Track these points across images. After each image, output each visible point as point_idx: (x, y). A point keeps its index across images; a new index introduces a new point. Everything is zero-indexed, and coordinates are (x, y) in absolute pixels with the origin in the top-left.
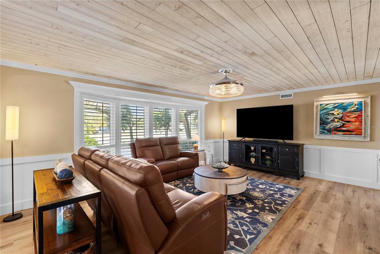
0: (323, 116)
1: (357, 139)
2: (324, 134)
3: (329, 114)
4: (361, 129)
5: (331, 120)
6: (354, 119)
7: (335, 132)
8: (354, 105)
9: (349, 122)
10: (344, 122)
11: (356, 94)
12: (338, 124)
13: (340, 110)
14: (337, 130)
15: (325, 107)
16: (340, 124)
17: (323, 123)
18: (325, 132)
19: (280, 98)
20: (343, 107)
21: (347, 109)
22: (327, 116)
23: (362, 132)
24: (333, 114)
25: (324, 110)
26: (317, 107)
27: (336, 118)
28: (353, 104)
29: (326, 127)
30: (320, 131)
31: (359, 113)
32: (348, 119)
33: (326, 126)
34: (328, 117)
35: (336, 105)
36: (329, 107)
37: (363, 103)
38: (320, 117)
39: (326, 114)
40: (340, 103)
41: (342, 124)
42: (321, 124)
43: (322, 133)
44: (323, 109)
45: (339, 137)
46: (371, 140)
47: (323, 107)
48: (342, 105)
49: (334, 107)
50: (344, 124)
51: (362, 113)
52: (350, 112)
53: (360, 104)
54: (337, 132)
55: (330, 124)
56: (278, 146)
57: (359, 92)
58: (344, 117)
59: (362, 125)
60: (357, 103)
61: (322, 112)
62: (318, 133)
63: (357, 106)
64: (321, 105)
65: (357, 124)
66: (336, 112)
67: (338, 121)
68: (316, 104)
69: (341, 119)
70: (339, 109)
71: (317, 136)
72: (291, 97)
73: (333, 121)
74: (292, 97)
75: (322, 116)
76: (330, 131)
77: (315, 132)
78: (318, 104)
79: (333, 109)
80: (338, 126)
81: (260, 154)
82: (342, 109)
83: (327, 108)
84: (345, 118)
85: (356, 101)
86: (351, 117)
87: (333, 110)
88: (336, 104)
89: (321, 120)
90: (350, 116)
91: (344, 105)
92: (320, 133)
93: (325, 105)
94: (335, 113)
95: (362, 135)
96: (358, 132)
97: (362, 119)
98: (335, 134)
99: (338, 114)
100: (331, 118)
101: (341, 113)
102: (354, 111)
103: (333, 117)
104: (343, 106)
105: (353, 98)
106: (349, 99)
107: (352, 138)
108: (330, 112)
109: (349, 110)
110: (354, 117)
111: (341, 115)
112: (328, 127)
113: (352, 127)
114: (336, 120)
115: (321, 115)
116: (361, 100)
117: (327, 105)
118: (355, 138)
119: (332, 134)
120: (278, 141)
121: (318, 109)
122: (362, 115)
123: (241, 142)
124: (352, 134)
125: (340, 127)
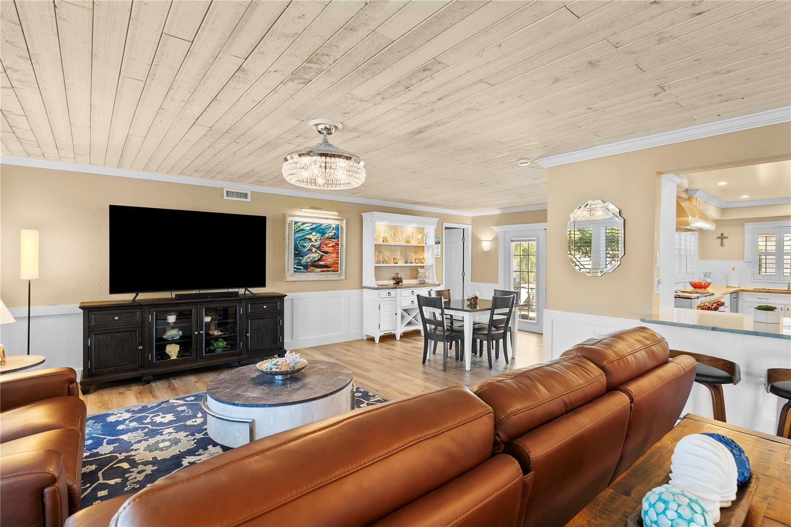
0: (299, 243)
1: (333, 277)
2: (300, 272)
3: (306, 238)
4: (338, 263)
5: (308, 250)
6: (332, 248)
7: (312, 268)
8: (332, 228)
9: (326, 253)
10: (322, 254)
11: (337, 213)
12: (315, 256)
13: (318, 235)
14: (315, 264)
15: (301, 228)
16: (318, 256)
17: (298, 253)
18: (300, 269)
19: (225, 197)
21: (325, 234)
22: (303, 242)
23: (338, 267)
24: (310, 239)
25: (300, 232)
26: (290, 224)
27: (314, 246)
28: (330, 227)
29: (301, 260)
30: (295, 268)
31: (336, 240)
32: (326, 249)
33: (301, 258)
34: (305, 244)
35: (314, 226)
36: (306, 228)
37: (340, 227)
38: (295, 243)
39: (303, 240)
40: (319, 223)
41: (320, 256)
42: (296, 255)
43: (297, 270)
44: (298, 229)
45: (315, 275)
46: (346, 278)
47: (299, 227)
48: (320, 228)
49: (312, 229)
50: (322, 256)
51: (338, 241)
52: (328, 238)
53: (337, 228)
54: (314, 268)
55: (307, 256)
56: (246, 302)
57: (339, 212)
58: (323, 246)
59: (338, 257)
60: (333, 226)
61: (298, 235)
62: (292, 270)
63: (334, 231)
64: (296, 223)
65: (334, 255)
66: (314, 236)
67: (316, 252)
68: (289, 219)
69: (319, 248)
70: (317, 232)
71: (291, 275)
72: (246, 200)
73: (310, 250)
74: (249, 200)
75: (297, 242)
76: (306, 267)
77: (287, 270)
78: (292, 221)
79: (310, 231)
80: (316, 259)
81: (203, 328)
82: (320, 233)
83: (303, 230)
84: (323, 247)
85: (334, 223)
86: (329, 245)
87: (311, 233)
88: (314, 224)
89: (296, 249)
90: (329, 243)
91: (322, 226)
92: (295, 271)
93: (301, 223)
94: (313, 239)
95: (338, 271)
96: (333, 267)
97: (338, 249)
98: (312, 271)
99: (316, 240)
100: (308, 245)
101: (319, 238)
102: (332, 238)
103: (311, 245)
104: (321, 229)
105: (330, 219)
106: (327, 219)
107: (328, 276)
108: (307, 236)
109: (327, 235)
110: (332, 247)
111: (319, 243)
112: (304, 260)
113: (329, 259)
114: (314, 250)
115: (295, 240)
116: (338, 223)
117: (303, 224)
118: (331, 276)
119: (309, 272)
120: (238, 292)
121: (292, 229)
122: (338, 243)
123: (141, 305)
124: (329, 271)
125: (319, 260)
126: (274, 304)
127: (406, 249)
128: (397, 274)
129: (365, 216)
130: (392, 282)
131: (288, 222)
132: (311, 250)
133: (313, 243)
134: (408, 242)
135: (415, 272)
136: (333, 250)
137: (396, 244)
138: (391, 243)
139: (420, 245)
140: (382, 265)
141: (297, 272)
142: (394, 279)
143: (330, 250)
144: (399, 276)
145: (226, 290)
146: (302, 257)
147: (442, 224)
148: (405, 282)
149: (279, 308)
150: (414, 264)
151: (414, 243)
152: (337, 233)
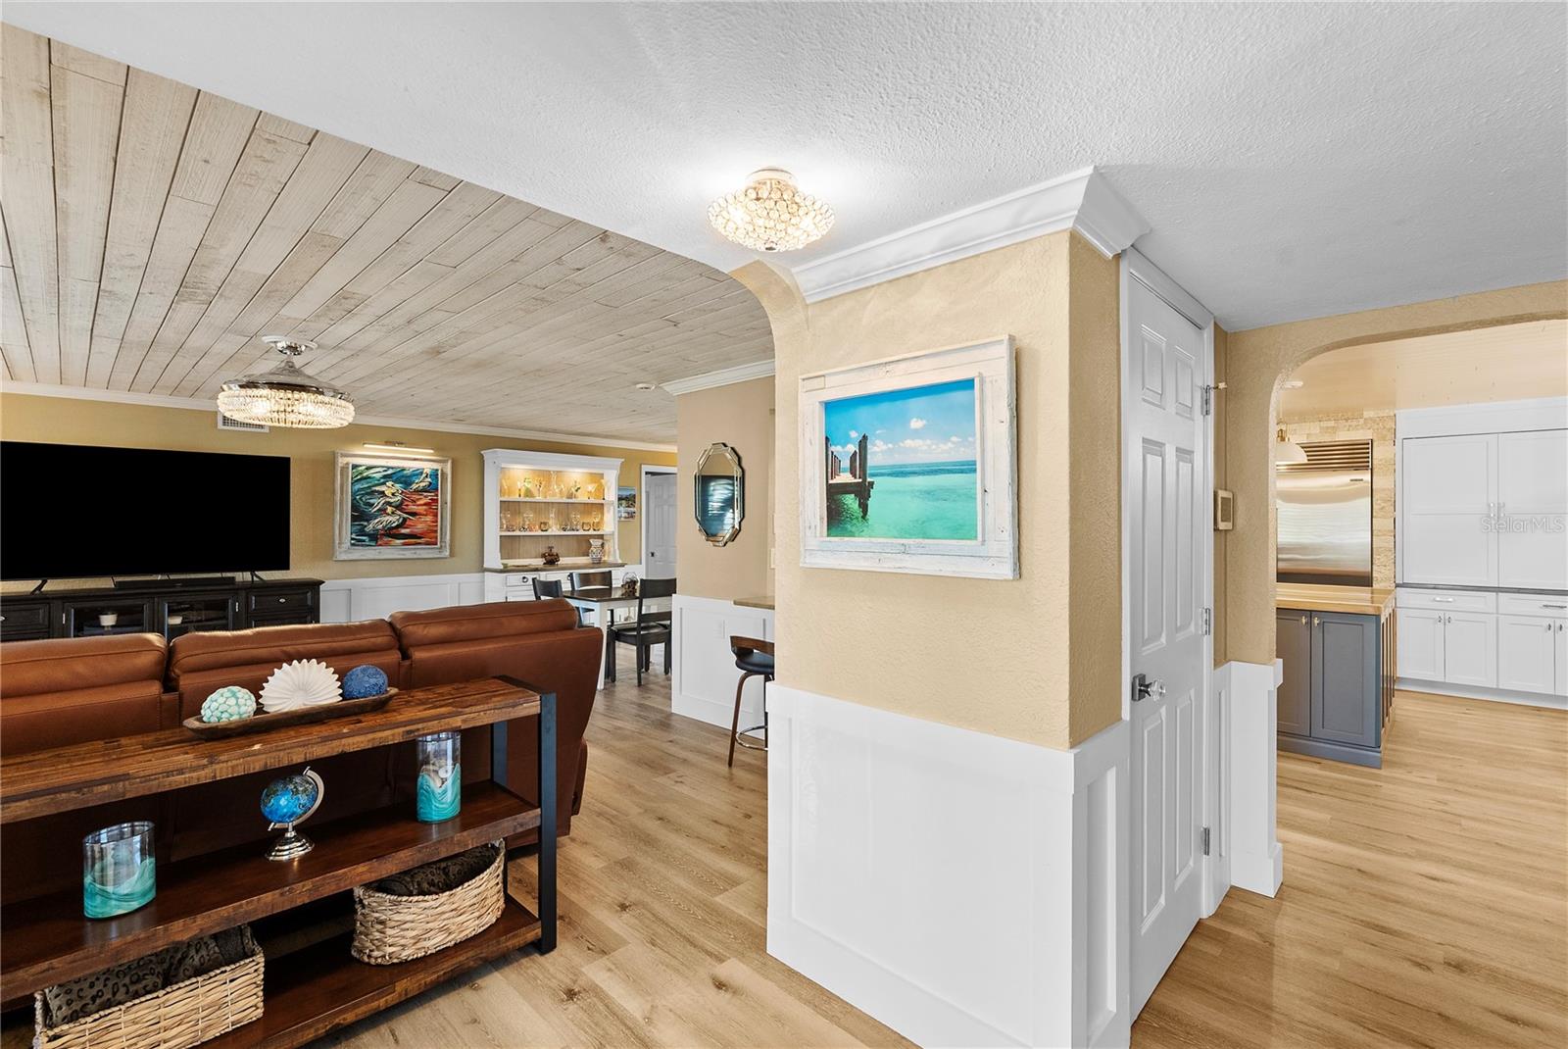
0: (361, 499)
1: (429, 553)
2: (362, 545)
3: (374, 492)
4: (436, 531)
5: (379, 510)
6: (424, 507)
7: (386, 539)
8: (424, 475)
9: (414, 514)
10: (405, 516)
11: (432, 451)
12: (392, 520)
13: (398, 486)
14: (391, 533)
15: (365, 474)
16: (398, 520)
17: (360, 515)
18: (364, 541)
19: (220, 426)
20: (402, 478)
21: (411, 485)
22: (368, 497)
23: (436, 538)
24: (383, 492)
25: (362, 482)
26: (344, 469)
27: (389, 504)
28: (422, 473)
29: (366, 526)
30: (352, 539)
31: (432, 494)
32: (413, 508)
33: (366, 523)
34: (372, 501)
35: (389, 472)
36: (374, 475)
37: (439, 472)
38: (354, 499)
39: (367, 494)
40: (399, 467)
41: (401, 520)
42: (354, 519)
43: (356, 543)
44: (359, 477)
45: (393, 551)
46: (452, 554)
47: (361, 474)
48: (401, 474)
49: (385, 477)
50: (405, 520)
51: (437, 495)
52: (417, 491)
53: (434, 474)
54: (390, 539)
55: (377, 521)
56: (247, 594)
57: (438, 449)
58: (406, 503)
59: (437, 522)
60: (428, 471)
61: (358, 486)
62: (347, 542)
63: (429, 480)
64: (355, 467)
65: (429, 518)
66: (389, 488)
67: (393, 513)
68: (341, 461)
69: (399, 507)
70: (396, 482)
71: (345, 551)
72: (260, 430)
73: (382, 511)
75: (358, 497)
76: (375, 537)
77: (337, 542)
78: (347, 464)
79: (382, 480)
80: (394, 525)
82: (401, 483)
83: (369, 478)
84: (407, 505)
85: (428, 467)
86: (418, 503)
87: (384, 483)
88: (389, 468)
89: (354, 508)
90: (418, 499)
91: (405, 472)
92: (353, 545)
93: (364, 467)
94: (388, 493)
95: (436, 544)
96: (428, 538)
97: (437, 509)
98: (387, 544)
99: (393, 494)
100: (378, 502)
101: (400, 492)
102: (424, 490)
103: (383, 502)
104: (403, 476)
105: (421, 460)
106: (415, 459)
107: (418, 552)
108: (377, 488)
109: (414, 486)
110: (425, 504)
111: (399, 498)
112: (370, 527)
113: (419, 524)
114: (389, 509)
115: (354, 494)
116: (436, 466)
117: (368, 468)
118: (424, 552)
119: (380, 545)
120: (233, 578)
121: (348, 477)
122: (437, 500)
123: (48, 598)
124: (419, 544)
125: (398, 527)
126: (301, 596)
127: (566, 510)
128: (551, 548)
129: (488, 454)
130: (539, 562)
131: (340, 465)
132: (385, 510)
133: (388, 500)
134: (570, 496)
135: (584, 545)
136: (425, 510)
137: (549, 499)
138: (539, 498)
139: (592, 500)
140: (517, 533)
141: (358, 545)
142: (544, 556)
143: (421, 509)
144: (554, 551)
145: (218, 575)
146: (367, 521)
147: (640, 468)
148: (563, 561)
149: (309, 603)
150: (581, 532)
151: (582, 498)
152: (434, 482)
